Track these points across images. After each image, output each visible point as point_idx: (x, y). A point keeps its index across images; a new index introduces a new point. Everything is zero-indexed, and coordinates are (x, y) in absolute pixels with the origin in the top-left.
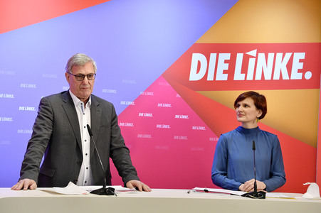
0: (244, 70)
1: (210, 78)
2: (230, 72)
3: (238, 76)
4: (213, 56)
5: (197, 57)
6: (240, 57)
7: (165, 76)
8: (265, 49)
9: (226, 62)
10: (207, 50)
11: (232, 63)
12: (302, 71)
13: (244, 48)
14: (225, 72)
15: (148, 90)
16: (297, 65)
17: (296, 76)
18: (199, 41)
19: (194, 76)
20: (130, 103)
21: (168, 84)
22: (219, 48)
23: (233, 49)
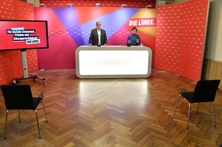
0: (141, 23)
1: (133, 25)
2: (138, 24)
3: (139, 25)
4: (134, 21)
5: (131, 21)
6: (139, 21)
7: (124, 25)
8: (145, 19)
10: (132, 20)
11: (138, 22)
12: (153, 23)
13: (140, 19)
14: (136, 24)
15: (121, 28)
16: (152, 22)
17: (151, 24)
18: (131, 18)
19: (130, 25)
21: (125, 27)
22: (135, 19)
23: (138, 19)
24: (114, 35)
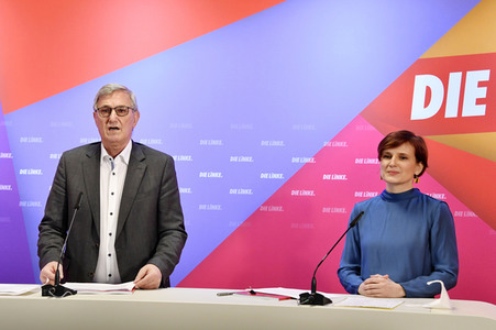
1: (451, 112)
4: (455, 78)
5: (422, 82)
7: (366, 115)
9: (481, 84)
10: (442, 68)
11: (493, 86)
14: (479, 102)
15: (337, 138)
18: (426, 55)
19: (419, 112)
20: (307, 160)
21: (372, 128)
22: (465, 64)
24: (280, 196)
